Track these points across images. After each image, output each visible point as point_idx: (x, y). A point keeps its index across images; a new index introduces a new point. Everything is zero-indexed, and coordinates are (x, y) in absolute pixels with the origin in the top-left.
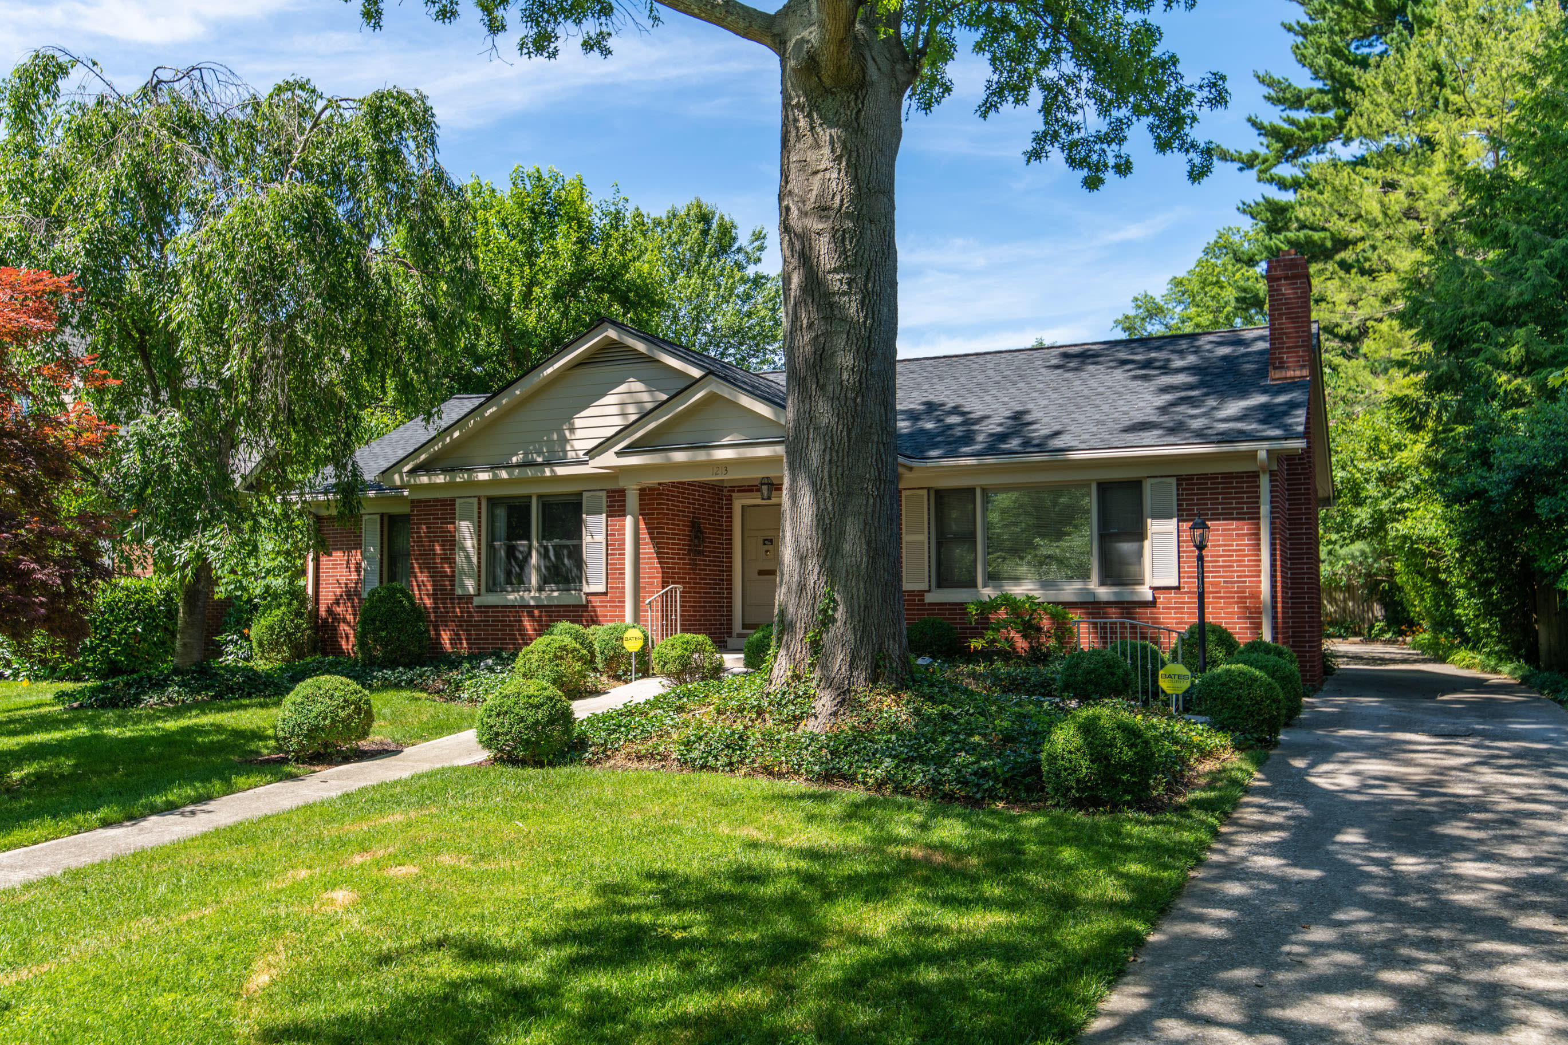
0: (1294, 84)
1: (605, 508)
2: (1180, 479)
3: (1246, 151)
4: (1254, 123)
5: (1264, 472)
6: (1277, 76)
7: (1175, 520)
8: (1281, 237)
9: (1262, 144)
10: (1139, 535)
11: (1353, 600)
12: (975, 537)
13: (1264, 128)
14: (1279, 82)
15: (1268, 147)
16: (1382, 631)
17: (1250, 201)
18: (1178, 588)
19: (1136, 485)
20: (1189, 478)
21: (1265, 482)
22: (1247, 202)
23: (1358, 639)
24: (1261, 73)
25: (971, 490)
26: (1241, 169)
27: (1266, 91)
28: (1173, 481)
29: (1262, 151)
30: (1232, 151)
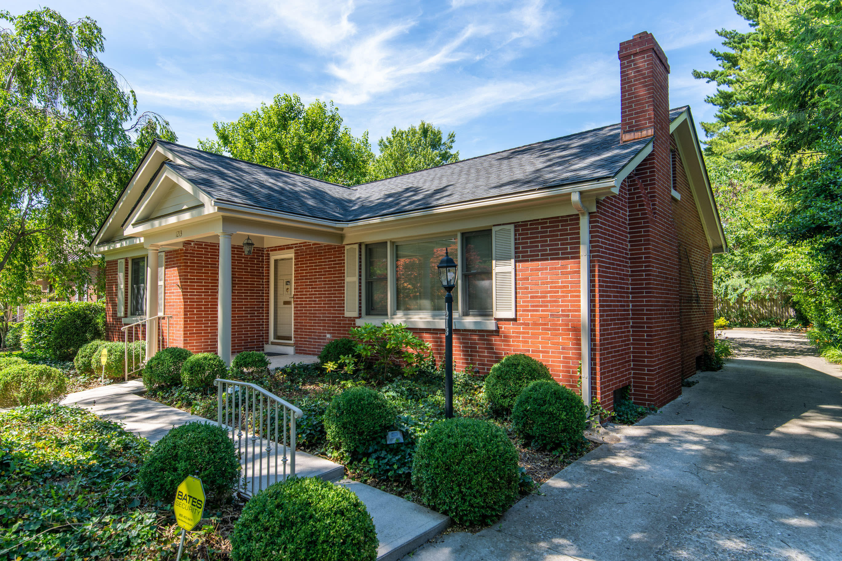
0: (739, 32)
1: (164, 263)
2: (517, 225)
3: (710, 71)
4: (714, 54)
5: (583, 214)
6: (728, 30)
7: (513, 261)
8: (728, 111)
9: (720, 66)
10: (488, 274)
11: (776, 306)
12: (387, 279)
13: (720, 56)
14: (731, 33)
15: (723, 67)
16: (794, 323)
17: (711, 95)
18: (515, 320)
19: (486, 233)
20: (524, 224)
21: (584, 224)
22: (710, 96)
23: (776, 329)
24: (719, 31)
25: (384, 244)
26: (708, 82)
27: (723, 39)
28: (512, 227)
29: (720, 70)
30: (703, 72)
